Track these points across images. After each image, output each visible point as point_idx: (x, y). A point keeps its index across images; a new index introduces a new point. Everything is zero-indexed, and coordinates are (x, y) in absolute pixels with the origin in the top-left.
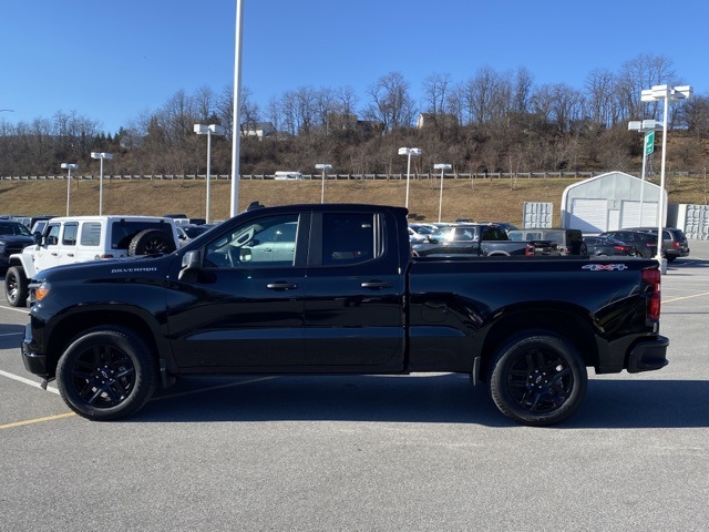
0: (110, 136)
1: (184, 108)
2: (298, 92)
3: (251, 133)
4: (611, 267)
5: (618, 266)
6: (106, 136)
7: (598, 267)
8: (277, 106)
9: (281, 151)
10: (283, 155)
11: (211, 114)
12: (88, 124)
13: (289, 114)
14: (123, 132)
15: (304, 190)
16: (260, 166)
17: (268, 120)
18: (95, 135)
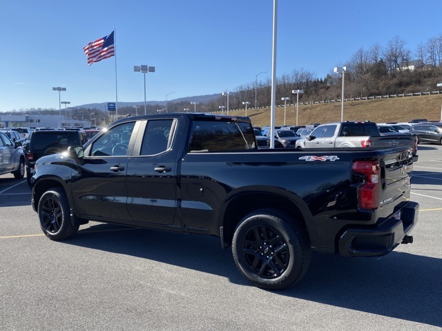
0: (321, 80)
1: (363, 58)
2: (439, 37)
3: (405, 68)
4: (324, 159)
5: (331, 158)
6: (320, 80)
7: (313, 158)
8: (423, 49)
9: (425, 77)
10: (426, 80)
11: (380, 60)
12: (309, 74)
13: (432, 53)
14: (329, 77)
15: (431, 102)
16: (409, 88)
17: (416, 58)
18: (313, 80)
